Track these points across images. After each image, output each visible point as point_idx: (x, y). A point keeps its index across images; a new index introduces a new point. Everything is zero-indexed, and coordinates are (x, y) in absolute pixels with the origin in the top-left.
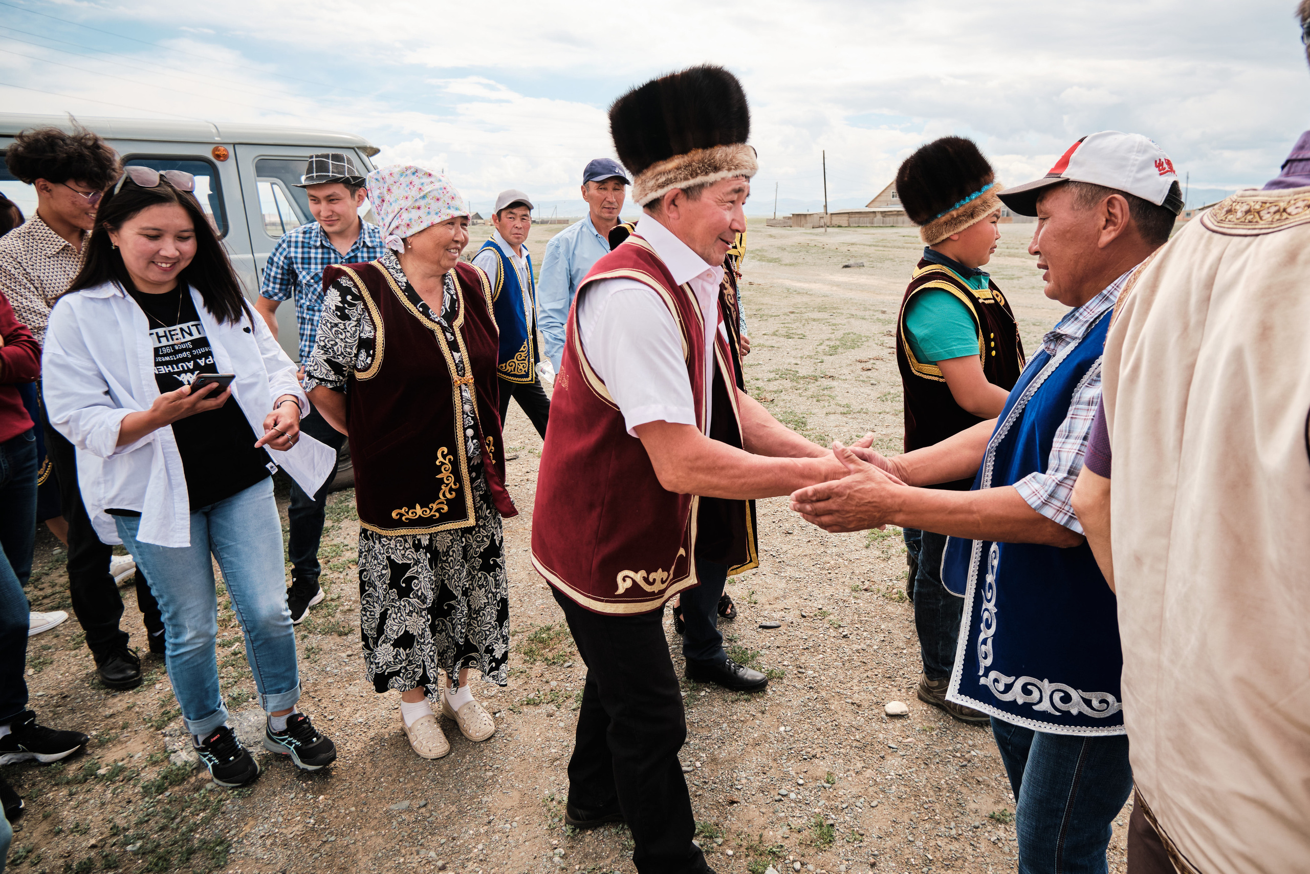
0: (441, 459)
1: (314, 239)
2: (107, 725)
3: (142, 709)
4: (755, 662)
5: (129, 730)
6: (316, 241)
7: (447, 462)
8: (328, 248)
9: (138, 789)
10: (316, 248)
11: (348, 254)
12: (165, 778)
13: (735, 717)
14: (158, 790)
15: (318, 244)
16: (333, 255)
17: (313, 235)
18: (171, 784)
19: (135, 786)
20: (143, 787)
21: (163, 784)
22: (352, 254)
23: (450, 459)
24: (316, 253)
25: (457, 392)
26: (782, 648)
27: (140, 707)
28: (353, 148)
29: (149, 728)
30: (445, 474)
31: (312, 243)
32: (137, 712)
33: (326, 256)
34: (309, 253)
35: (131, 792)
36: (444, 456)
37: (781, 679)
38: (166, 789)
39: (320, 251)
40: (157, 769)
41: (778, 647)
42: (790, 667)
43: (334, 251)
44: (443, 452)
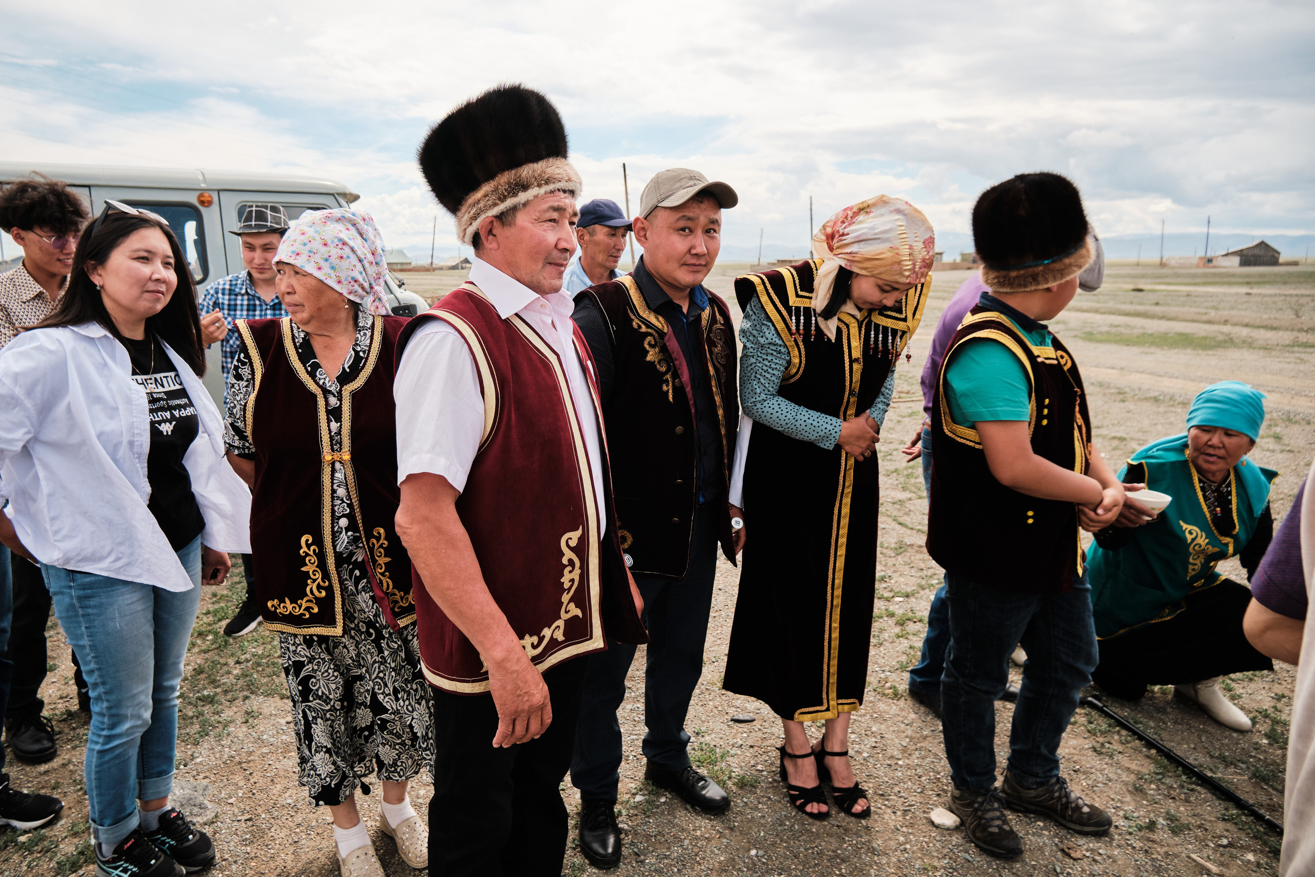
0: (304, 549)
1: (239, 286)
2: (39, 782)
3: (76, 768)
4: (724, 764)
5: (59, 791)
6: (241, 289)
7: (311, 553)
8: (254, 296)
9: (53, 864)
10: (243, 295)
11: (273, 300)
12: (82, 853)
13: (698, 833)
14: (72, 867)
15: (243, 291)
16: (257, 302)
17: (239, 282)
18: (86, 861)
19: (51, 860)
20: (57, 863)
21: (78, 862)
22: (276, 301)
23: (314, 550)
24: (242, 300)
25: (327, 470)
26: (756, 748)
27: (74, 765)
28: (333, 195)
29: (79, 790)
30: (310, 567)
31: (237, 290)
32: (71, 771)
33: (252, 302)
34: (236, 300)
35: (45, 867)
36: (308, 546)
37: (754, 787)
38: (81, 867)
39: (246, 297)
40: (76, 841)
41: (752, 747)
42: (765, 773)
43: (259, 299)
44: (307, 540)
